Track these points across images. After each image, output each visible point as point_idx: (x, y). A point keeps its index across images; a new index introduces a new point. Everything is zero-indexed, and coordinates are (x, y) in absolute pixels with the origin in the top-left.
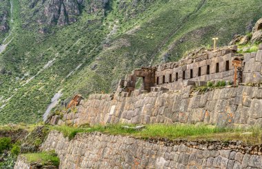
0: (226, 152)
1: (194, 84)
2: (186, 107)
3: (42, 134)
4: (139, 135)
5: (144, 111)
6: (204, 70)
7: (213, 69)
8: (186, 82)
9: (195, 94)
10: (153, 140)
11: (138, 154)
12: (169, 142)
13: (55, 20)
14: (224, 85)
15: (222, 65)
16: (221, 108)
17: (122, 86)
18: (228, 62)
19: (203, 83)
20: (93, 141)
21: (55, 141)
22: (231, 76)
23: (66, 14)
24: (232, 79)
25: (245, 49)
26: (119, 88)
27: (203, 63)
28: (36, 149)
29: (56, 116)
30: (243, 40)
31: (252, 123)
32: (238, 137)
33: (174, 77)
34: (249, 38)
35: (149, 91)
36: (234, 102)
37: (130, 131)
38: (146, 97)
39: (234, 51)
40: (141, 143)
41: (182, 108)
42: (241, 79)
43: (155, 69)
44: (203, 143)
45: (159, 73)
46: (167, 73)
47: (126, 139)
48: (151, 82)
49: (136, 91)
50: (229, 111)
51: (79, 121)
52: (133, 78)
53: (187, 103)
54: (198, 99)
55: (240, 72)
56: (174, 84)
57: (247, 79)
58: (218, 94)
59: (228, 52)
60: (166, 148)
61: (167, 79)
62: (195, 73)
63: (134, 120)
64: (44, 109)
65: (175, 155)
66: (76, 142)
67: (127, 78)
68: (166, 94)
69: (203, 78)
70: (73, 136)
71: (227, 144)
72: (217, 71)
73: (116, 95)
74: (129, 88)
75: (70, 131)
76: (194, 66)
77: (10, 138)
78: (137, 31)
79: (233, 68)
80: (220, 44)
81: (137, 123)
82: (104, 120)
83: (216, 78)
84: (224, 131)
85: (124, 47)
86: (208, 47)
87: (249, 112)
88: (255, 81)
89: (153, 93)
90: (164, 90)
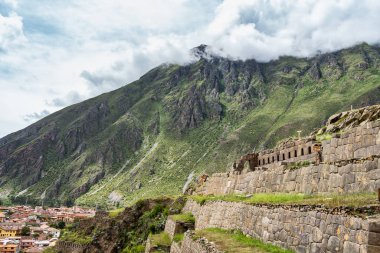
0: (313, 213)
1: (286, 164)
2: (281, 181)
3: (182, 201)
4: (248, 201)
5: (251, 184)
6: (292, 154)
7: (299, 153)
8: (280, 163)
9: (287, 171)
10: (259, 205)
11: (249, 215)
12: (270, 206)
13: (188, 125)
14: (308, 164)
15: (306, 150)
16: (307, 180)
17: (235, 167)
18: (310, 148)
19: (293, 163)
20: (216, 206)
21: (191, 206)
22: (313, 158)
23: (195, 120)
24: (314, 159)
25: (322, 137)
26: (232, 169)
27: (291, 149)
28: (179, 212)
29: (191, 189)
30: (320, 132)
31: (332, 191)
32: (322, 202)
33: (271, 160)
34: (324, 130)
35: (254, 170)
36: (317, 176)
37: (243, 199)
38: (252, 174)
39: (314, 140)
40: (251, 207)
41: (278, 182)
42: (321, 160)
43: (258, 155)
44: (296, 206)
45: (260, 157)
46: (266, 157)
47: (240, 205)
48: (255, 163)
49: (245, 170)
50: (314, 182)
51: (206, 193)
52: (242, 162)
53: (282, 178)
54: (290, 175)
55: (320, 154)
56: (272, 165)
57: (325, 159)
58: (304, 170)
59: (309, 140)
60: (268, 211)
61: (266, 162)
62: (286, 156)
63: (245, 191)
64: (183, 184)
65: (276, 216)
66: (205, 207)
67: (238, 162)
68: (266, 172)
69: (292, 160)
70: (203, 203)
71: (314, 207)
72: (303, 154)
73: (231, 174)
74: (239, 168)
75: (201, 199)
76: (285, 151)
77: (162, 205)
78: (244, 129)
79: (314, 152)
80: (303, 135)
81: (247, 193)
82: (224, 191)
83: (302, 159)
84: (311, 197)
85: (235, 141)
86: (295, 138)
87: (329, 183)
88: (331, 160)
89: (257, 172)
90: (265, 169)
